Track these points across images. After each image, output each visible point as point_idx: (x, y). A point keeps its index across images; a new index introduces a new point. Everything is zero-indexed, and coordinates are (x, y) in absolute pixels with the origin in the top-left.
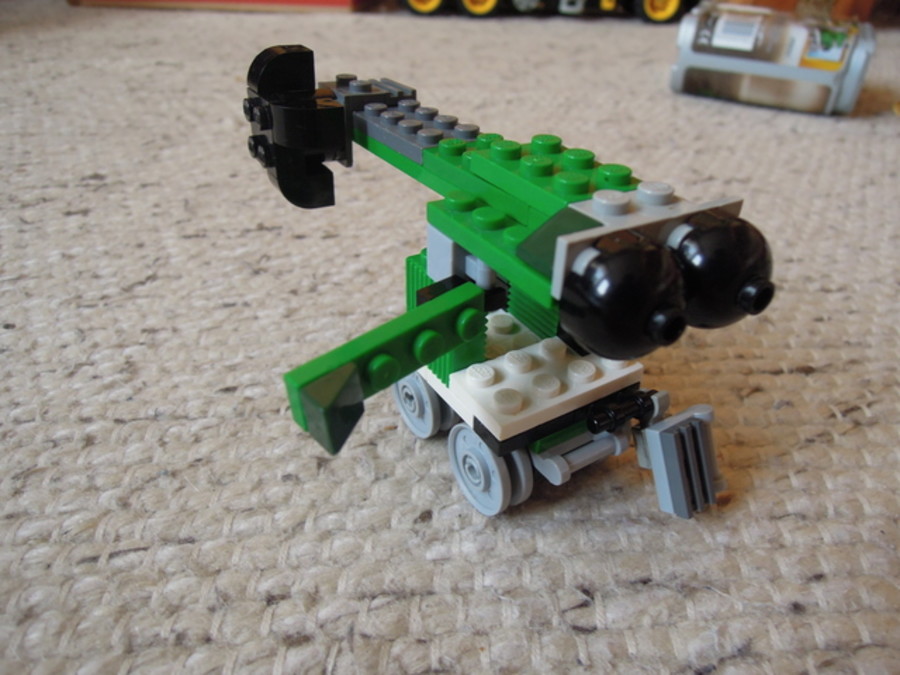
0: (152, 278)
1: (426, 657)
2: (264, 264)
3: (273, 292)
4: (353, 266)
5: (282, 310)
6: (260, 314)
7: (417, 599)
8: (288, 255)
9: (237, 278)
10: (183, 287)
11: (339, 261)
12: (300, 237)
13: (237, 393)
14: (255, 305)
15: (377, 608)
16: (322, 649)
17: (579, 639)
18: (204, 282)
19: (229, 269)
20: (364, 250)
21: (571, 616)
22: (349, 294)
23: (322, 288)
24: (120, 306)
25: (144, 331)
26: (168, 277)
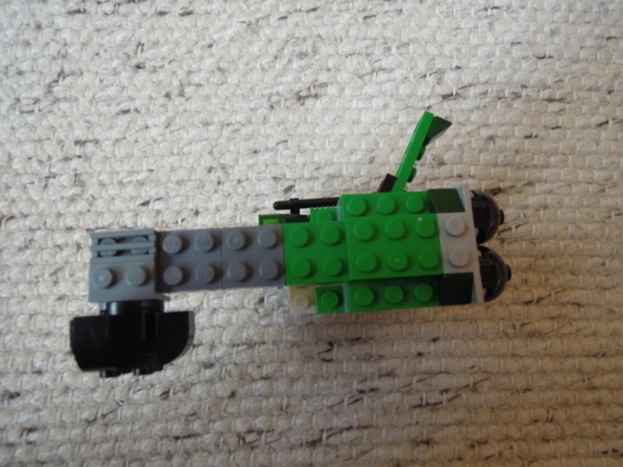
0: (61, 74)
1: (261, 373)
2: (140, 58)
3: (154, 95)
4: (209, 62)
5: (163, 118)
6: (150, 123)
7: (257, 346)
8: (156, 43)
9: (124, 76)
10: (87, 87)
11: (197, 52)
12: (162, 14)
13: (151, 206)
14: (143, 111)
15: (240, 352)
16: (219, 369)
17: (324, 366)
18: (101, 81)
19: (115, 63)
20: (215, 37)
21: (323, 356)
22: (207, 98)
23: (189, 90)
24: (50, 112)
25: (77, 143)
26: (73, 73)
